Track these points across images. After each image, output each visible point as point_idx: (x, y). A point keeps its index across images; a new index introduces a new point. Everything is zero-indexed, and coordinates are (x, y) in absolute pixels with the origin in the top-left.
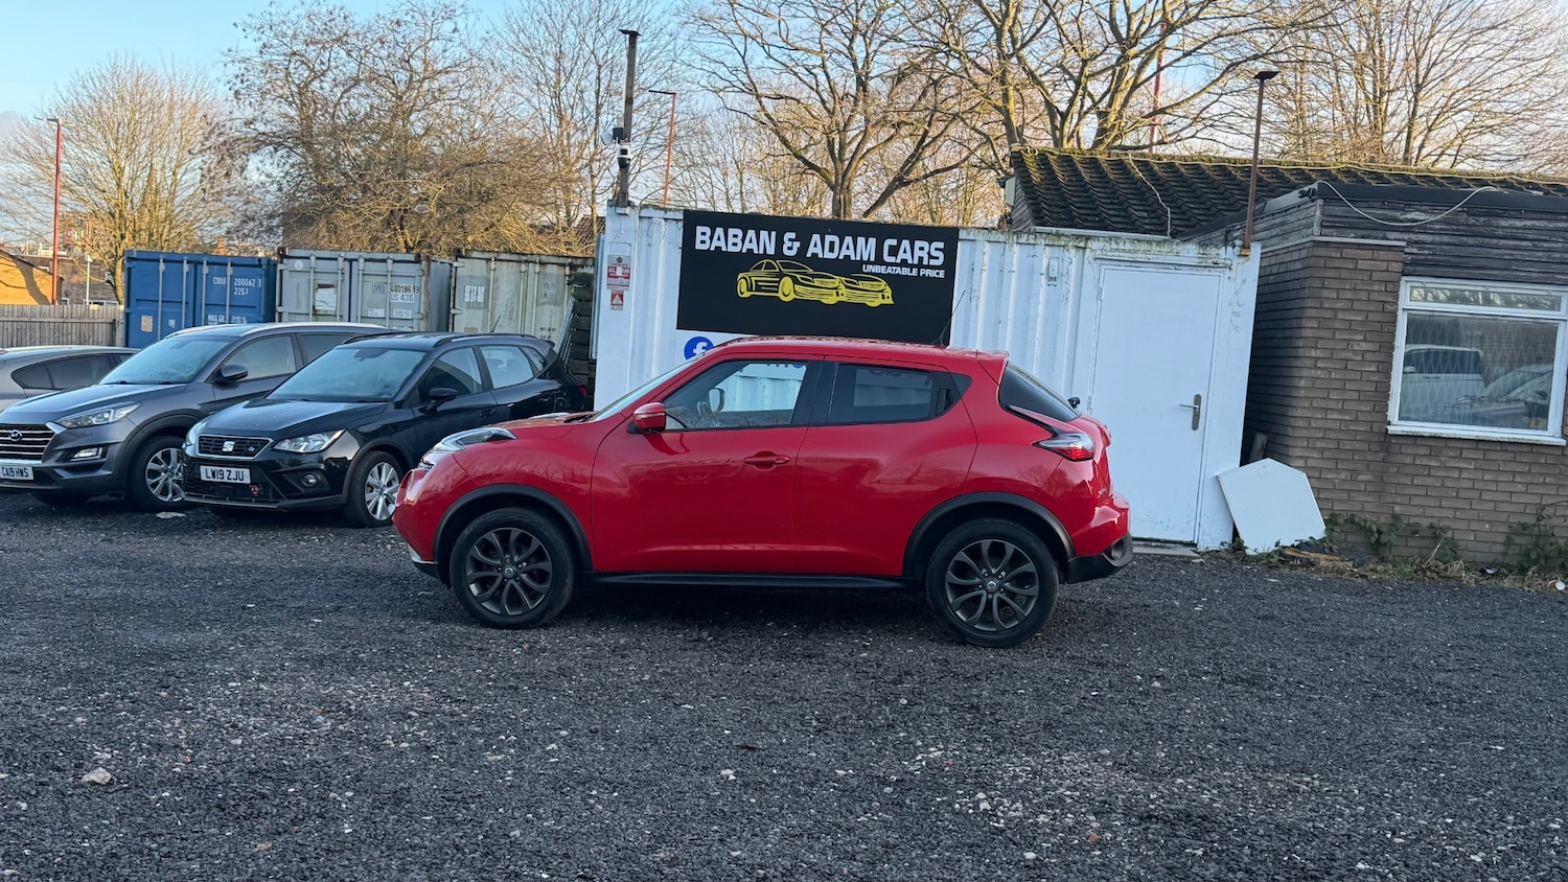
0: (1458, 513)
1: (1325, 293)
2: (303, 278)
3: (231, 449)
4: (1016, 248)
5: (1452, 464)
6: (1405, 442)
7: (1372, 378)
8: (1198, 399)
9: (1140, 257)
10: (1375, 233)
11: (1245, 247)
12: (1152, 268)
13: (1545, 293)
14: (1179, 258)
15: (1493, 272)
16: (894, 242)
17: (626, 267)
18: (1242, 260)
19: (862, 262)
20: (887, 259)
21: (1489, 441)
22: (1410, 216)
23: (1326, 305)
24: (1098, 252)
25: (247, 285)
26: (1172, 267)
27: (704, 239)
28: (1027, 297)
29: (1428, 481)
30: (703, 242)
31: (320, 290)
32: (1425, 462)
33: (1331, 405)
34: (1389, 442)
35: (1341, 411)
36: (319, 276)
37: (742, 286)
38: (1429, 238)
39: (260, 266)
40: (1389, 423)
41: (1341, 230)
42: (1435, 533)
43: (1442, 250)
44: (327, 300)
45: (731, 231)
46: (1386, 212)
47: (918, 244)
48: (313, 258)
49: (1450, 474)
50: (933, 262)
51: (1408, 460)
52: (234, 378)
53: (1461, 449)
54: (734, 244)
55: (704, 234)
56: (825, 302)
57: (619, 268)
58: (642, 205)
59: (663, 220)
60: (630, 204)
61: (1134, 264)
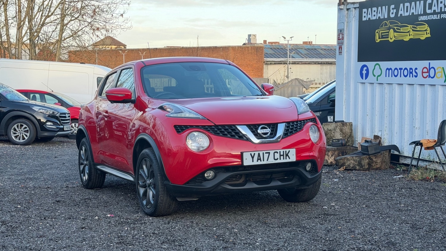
16: (430, 1)
17: (343, 34)
19: (418, 15)
20: (428, 11)
30: (365, 17)
37: (377, 37)
45: (373, 9)
54: (374, 16)
55: (365, 13)
56: (405, 40)
57: (341, 35)
58: (348, 3)
59: (353, 9)
60: (343, 4)
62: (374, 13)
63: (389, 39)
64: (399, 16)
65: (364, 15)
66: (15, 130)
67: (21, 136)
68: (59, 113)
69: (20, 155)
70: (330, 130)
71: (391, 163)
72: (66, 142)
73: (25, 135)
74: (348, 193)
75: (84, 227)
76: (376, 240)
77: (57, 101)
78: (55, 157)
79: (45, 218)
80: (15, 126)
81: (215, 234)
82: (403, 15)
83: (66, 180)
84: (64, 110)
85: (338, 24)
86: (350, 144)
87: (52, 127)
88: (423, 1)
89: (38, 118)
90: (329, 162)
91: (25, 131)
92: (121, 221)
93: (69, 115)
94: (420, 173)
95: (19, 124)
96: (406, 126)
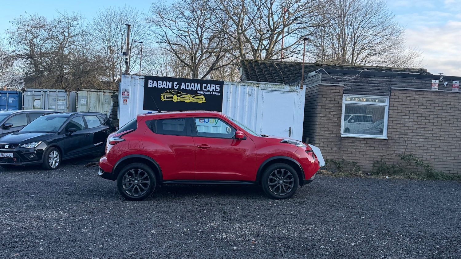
0: (360, 158)
1: (323, 99)
2: (30, 97)
3: (7, 147)
4: (240, 86)
5: (358, 145)
6: (345, 139)
7: (336, 122)
8: (290, 128)
9: (274, 89)
10: (336, 82)
11: (302, 86)
12: (276, 92)
13: (381, 98)
14: (284, 89)
15: (366, 93)
16: (205, 85)
17: (128, 92)
18: (301, 90)
19: (196, 90)
20: (204, 89)
21: (368, 138)
22: (345, 78)
23: (323, 102)
24: (262, 88)
25: (13, 100)
26: (282, 92)
27: (151, 84)
28: (243, 100)
29: (352, 150)
30: (150, 85)
31: (35, 101)
32: (351, 144)
33: (326, 129)
34: (341, 139)
35: (328, 131)
36: (35, 96)
37: (162, 97)
38: (350, 84)
39: (17, 94)
40: (341, 134)
41: (327, 82)
42: (354, 164)
43: (353, 87)
44: (38, 104)
45: (159, 82)
46: (338, 77)
47: (212, 85)
48: (33, 91)
49: (358, 148)
50: (217, 90)
51: (346, 144)
52: (9, 127)
53: (360, 141)
55: (151, 82)
56: (186, 102)
57: (126, 93)
59: (138, 79)
60: (129, 74)
61: (272, 91)
62: (159, 84)
63: (173, 100)
64: (181, 88)
82: (185, 89)
88: (199, 84)
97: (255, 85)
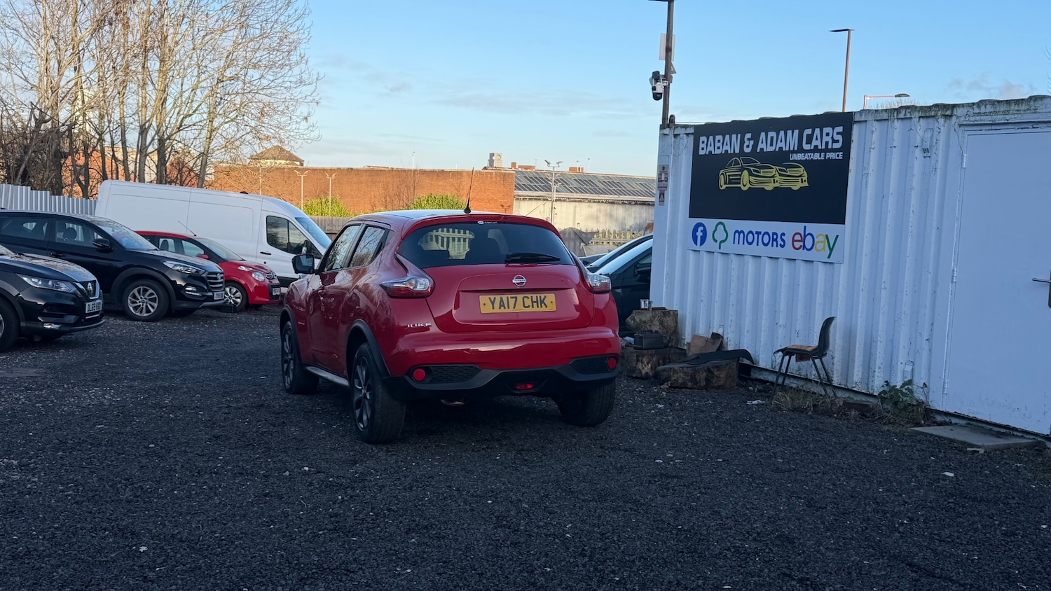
4: (897, 124)
12: (1010, 130)
16: (808, 131)
17: (667, 173)
19: (790, 152)
20: (805, 147)
24: (962, 119)
27: (703, 146)
28: (905, 171)
30: (703, 149)
37: (722, 180)
45: (717, 138)
47: (826, 130)
50: (835, 146)
54: (719, 148)
55: (703, 142)
56: (767, 188)
57: (663, 174)
58: (677, 126)
59: (685, 135)
60: (668, 126)
61: (994, 127)
62: (717, 144)
63: (741, 186)
64: (758, 151)
65: (701, 145)
66: (134, 296)
67: (144, 306)
68: (207, 273)
69: (143, 340)
70: (645, 322)
71: (739, 377)
72: (216, 317)
73: (150, 304)
74: (687, 433)
75: (268, 493)
76: (759, 530)
77: (202, 252)
78: (201, 346)
79: (198, 473)
80: (135, 291)
81: (493, 514)
82: (765, 150)
83: (225, 392)
84: (214, 267)
85: (660, 156)
86: (673, 343)
87: (195, 294)
88: (797, 131)
89: (172, 279)
90: (644, 372)
91: (150, 300)
92: (330, 482)
93: (222, 275)
94: (788, 398)
95: (142, 287)
96: (764, 322)
97: (940, 113)
